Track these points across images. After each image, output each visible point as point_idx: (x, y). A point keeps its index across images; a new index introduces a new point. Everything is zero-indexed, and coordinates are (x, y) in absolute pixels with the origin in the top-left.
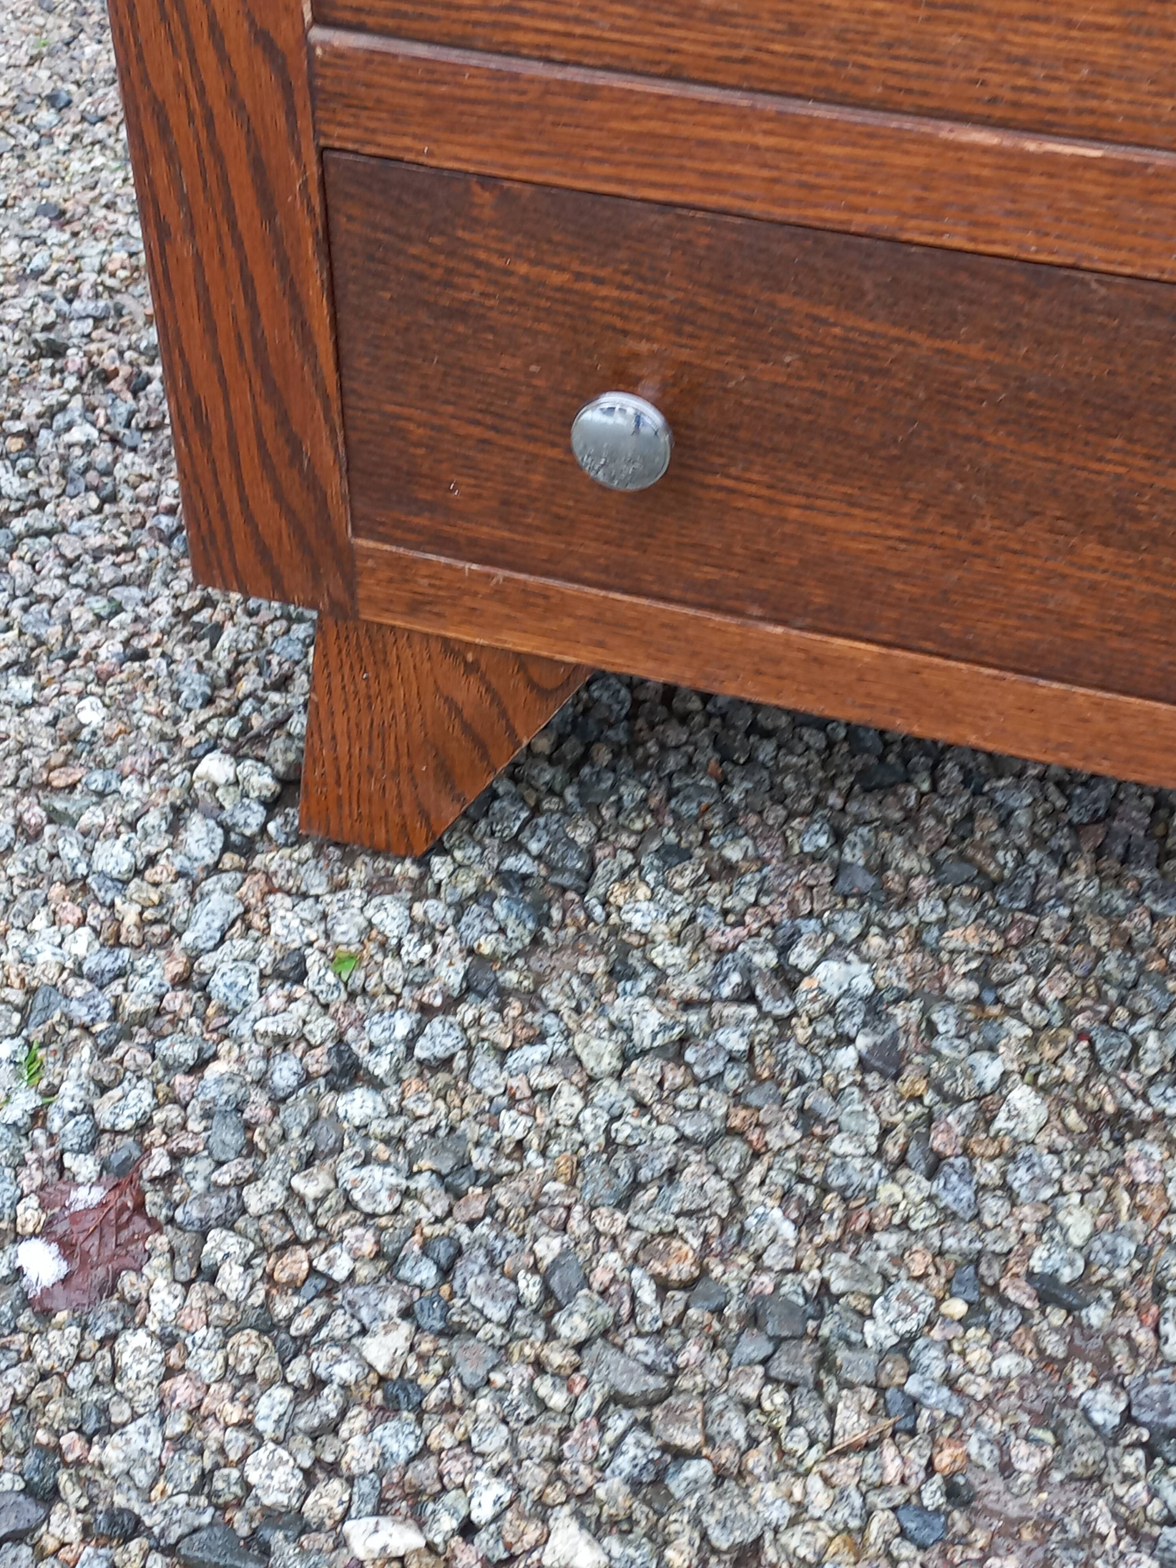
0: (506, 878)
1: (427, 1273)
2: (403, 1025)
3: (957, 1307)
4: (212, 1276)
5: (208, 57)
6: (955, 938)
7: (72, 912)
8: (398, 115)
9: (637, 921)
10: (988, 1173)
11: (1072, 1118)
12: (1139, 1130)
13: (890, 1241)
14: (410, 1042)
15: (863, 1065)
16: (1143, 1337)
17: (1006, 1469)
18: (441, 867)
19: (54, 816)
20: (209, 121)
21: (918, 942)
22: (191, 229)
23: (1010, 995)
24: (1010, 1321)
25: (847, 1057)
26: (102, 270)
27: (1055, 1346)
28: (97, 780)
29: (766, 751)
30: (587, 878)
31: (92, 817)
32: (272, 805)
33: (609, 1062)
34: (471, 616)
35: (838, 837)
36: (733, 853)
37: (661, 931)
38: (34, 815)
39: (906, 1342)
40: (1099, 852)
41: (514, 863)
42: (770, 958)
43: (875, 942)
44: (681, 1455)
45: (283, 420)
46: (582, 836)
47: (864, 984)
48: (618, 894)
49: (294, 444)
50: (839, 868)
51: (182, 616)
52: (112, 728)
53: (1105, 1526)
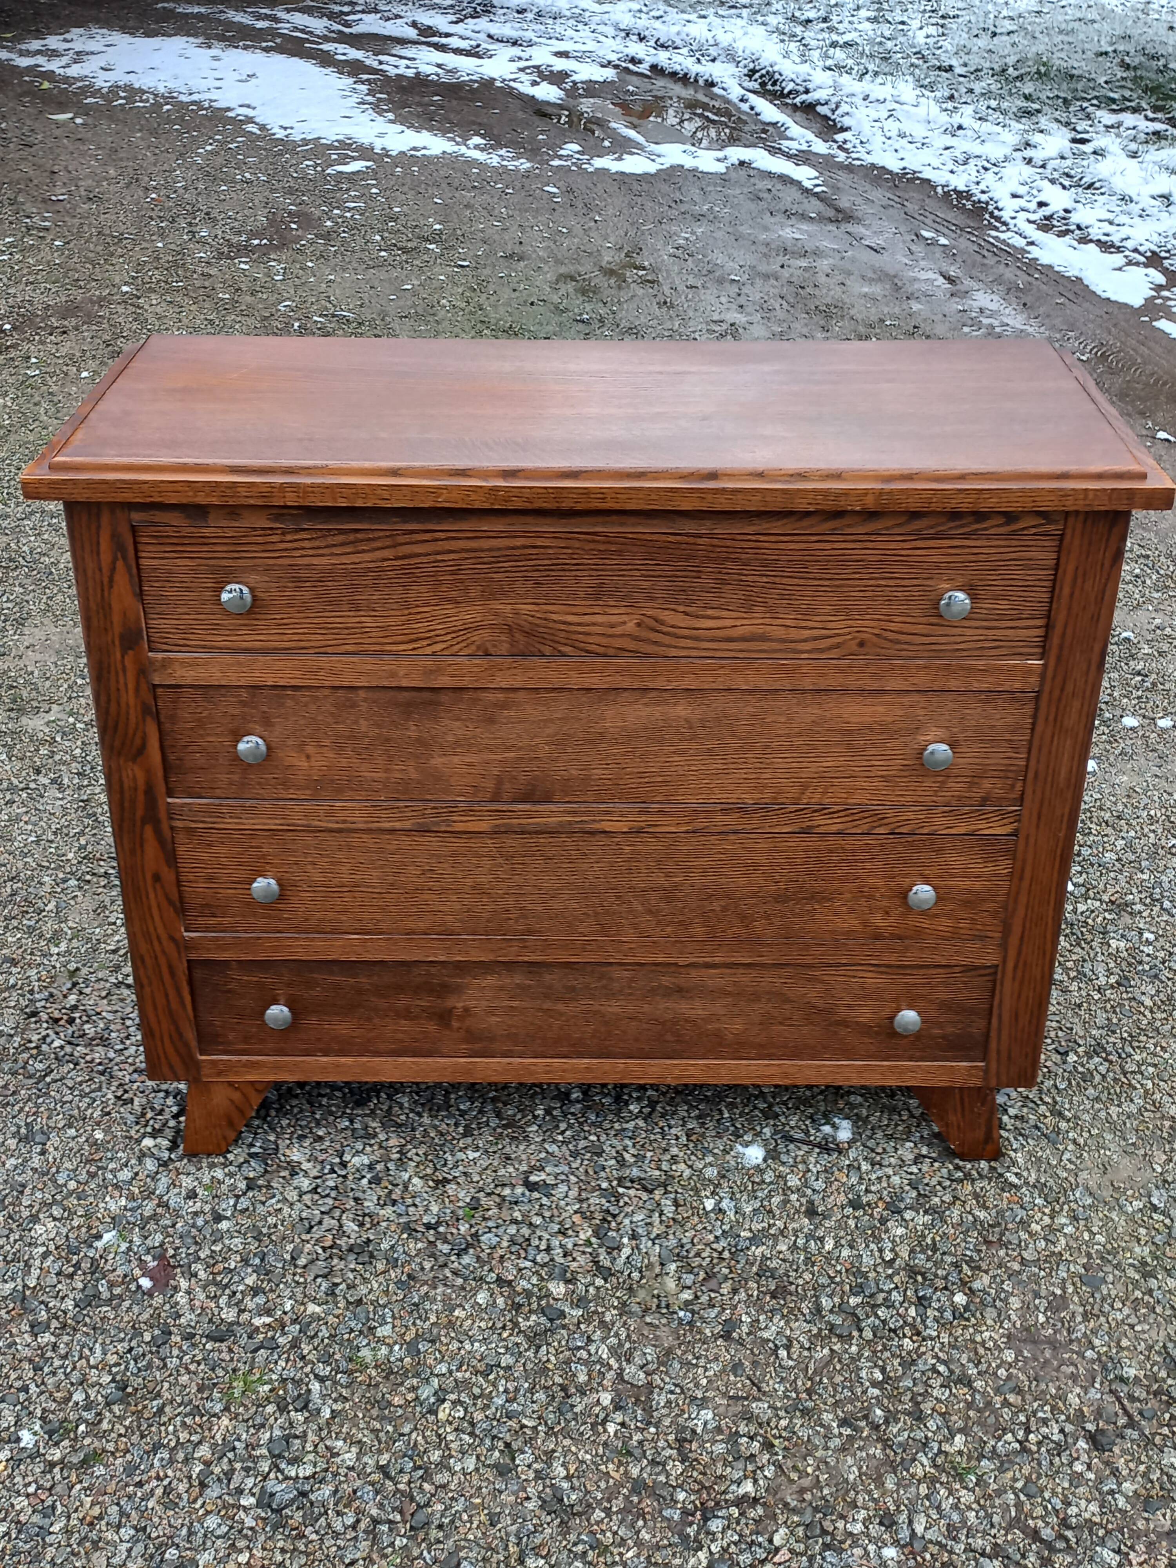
0: (251, 1155)
1: (257, 1261)
2: (232, 1202)
3: (405, 1236)
4: (196, 1275)
5: (156, 943)
6: (391, 1143)
7: (117, 1194)
8: (209, 950)
9: (295, 1158)
10: (409, 1201)
11: (431, 1183)
12: (448, 1181)
13: (384, 1224)
14: (235, 1206)
15: (370, 1183)
16: (454, 1231)
17: (423, 1269)
18: (230, 1157)
19: (99, 1168)
20: (156, 958)
21: (381, 1147)
22: (150, 984)
23: (409, 1155)
24: (419, 1235)
25: (365, 1181)
26: (39, 980)
27: (432, 1239)
28: (109, 1155)
29: (324, 1101)
30: (277, 1149)
31: (112, 1166)
32: (171, 1150)
33: (296, 1198)
34: (237, 1073)
35: (352, 1122)
36: (320, 1133)
37: (302, 1160)
38: (93, 1169)
39: (392, 1247)
40: (430, 1110)
41: (253, 1150)
42: (337, 1160)
43: (368, 1149)
44: (336, 1285)
45: (177, 1028)
46: (272, 1138)
47: (366, 1162)
48: (288, 1152)
49: (181, 1035)
50: (354, 1130)
51: (118, 1098)
52: (108, 1138)
53: (449, 1275)
